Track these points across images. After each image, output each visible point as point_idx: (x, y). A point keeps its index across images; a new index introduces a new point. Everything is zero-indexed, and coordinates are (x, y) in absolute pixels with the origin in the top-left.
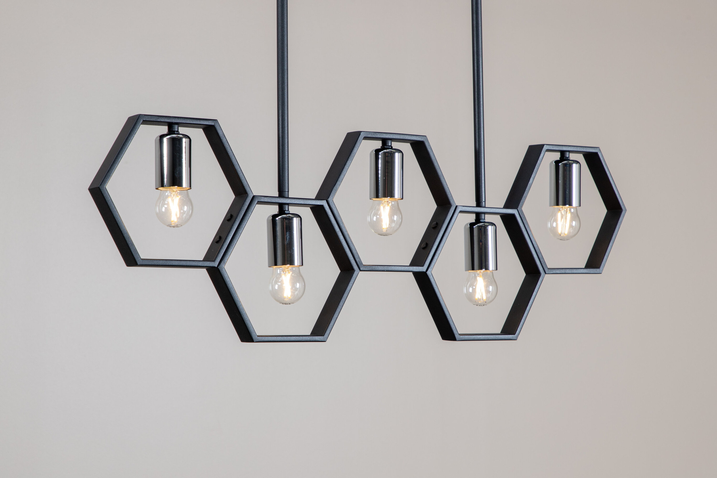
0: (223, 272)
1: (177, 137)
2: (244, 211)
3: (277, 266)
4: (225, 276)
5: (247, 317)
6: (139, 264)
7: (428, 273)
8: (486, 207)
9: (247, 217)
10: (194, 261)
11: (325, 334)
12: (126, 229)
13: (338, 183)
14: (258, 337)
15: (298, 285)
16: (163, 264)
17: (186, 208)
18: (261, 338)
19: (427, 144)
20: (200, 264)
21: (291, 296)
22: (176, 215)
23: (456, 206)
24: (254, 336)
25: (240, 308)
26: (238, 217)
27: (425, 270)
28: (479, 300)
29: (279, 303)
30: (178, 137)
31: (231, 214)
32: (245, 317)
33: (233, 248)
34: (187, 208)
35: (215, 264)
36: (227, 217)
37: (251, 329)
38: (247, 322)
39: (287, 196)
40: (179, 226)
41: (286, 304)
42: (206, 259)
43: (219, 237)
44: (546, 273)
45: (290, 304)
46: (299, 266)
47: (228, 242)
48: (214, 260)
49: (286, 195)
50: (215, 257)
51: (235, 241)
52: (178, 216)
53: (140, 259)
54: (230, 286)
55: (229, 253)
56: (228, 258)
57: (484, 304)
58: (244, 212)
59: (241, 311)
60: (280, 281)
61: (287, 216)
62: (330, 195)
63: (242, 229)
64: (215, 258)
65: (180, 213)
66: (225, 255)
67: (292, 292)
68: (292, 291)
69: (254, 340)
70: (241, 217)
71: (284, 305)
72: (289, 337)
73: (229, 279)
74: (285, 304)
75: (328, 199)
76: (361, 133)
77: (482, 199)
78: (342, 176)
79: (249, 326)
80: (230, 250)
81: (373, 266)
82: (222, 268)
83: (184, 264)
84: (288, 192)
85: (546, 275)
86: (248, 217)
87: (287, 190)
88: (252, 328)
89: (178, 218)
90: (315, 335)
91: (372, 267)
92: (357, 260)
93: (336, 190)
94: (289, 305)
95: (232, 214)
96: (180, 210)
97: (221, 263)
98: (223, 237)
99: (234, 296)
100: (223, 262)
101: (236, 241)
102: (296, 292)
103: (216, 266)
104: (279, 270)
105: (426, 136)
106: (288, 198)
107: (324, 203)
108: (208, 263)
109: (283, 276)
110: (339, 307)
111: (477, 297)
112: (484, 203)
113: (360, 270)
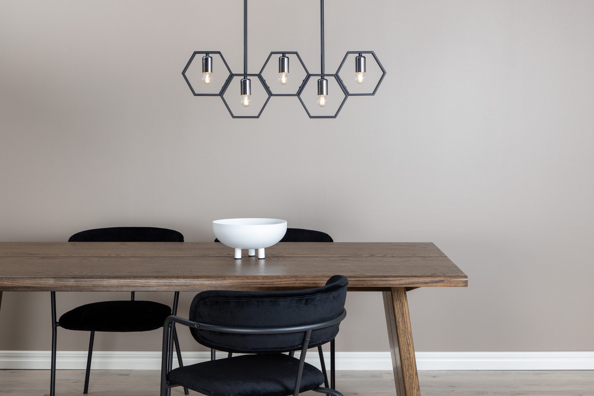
14: (234, 116)
23: (310, 74)
44: (350, 96)
75: (259, 74)
78: (265, 66)
111: (321, 104)
112: (323, 73)
113: (271, 96)
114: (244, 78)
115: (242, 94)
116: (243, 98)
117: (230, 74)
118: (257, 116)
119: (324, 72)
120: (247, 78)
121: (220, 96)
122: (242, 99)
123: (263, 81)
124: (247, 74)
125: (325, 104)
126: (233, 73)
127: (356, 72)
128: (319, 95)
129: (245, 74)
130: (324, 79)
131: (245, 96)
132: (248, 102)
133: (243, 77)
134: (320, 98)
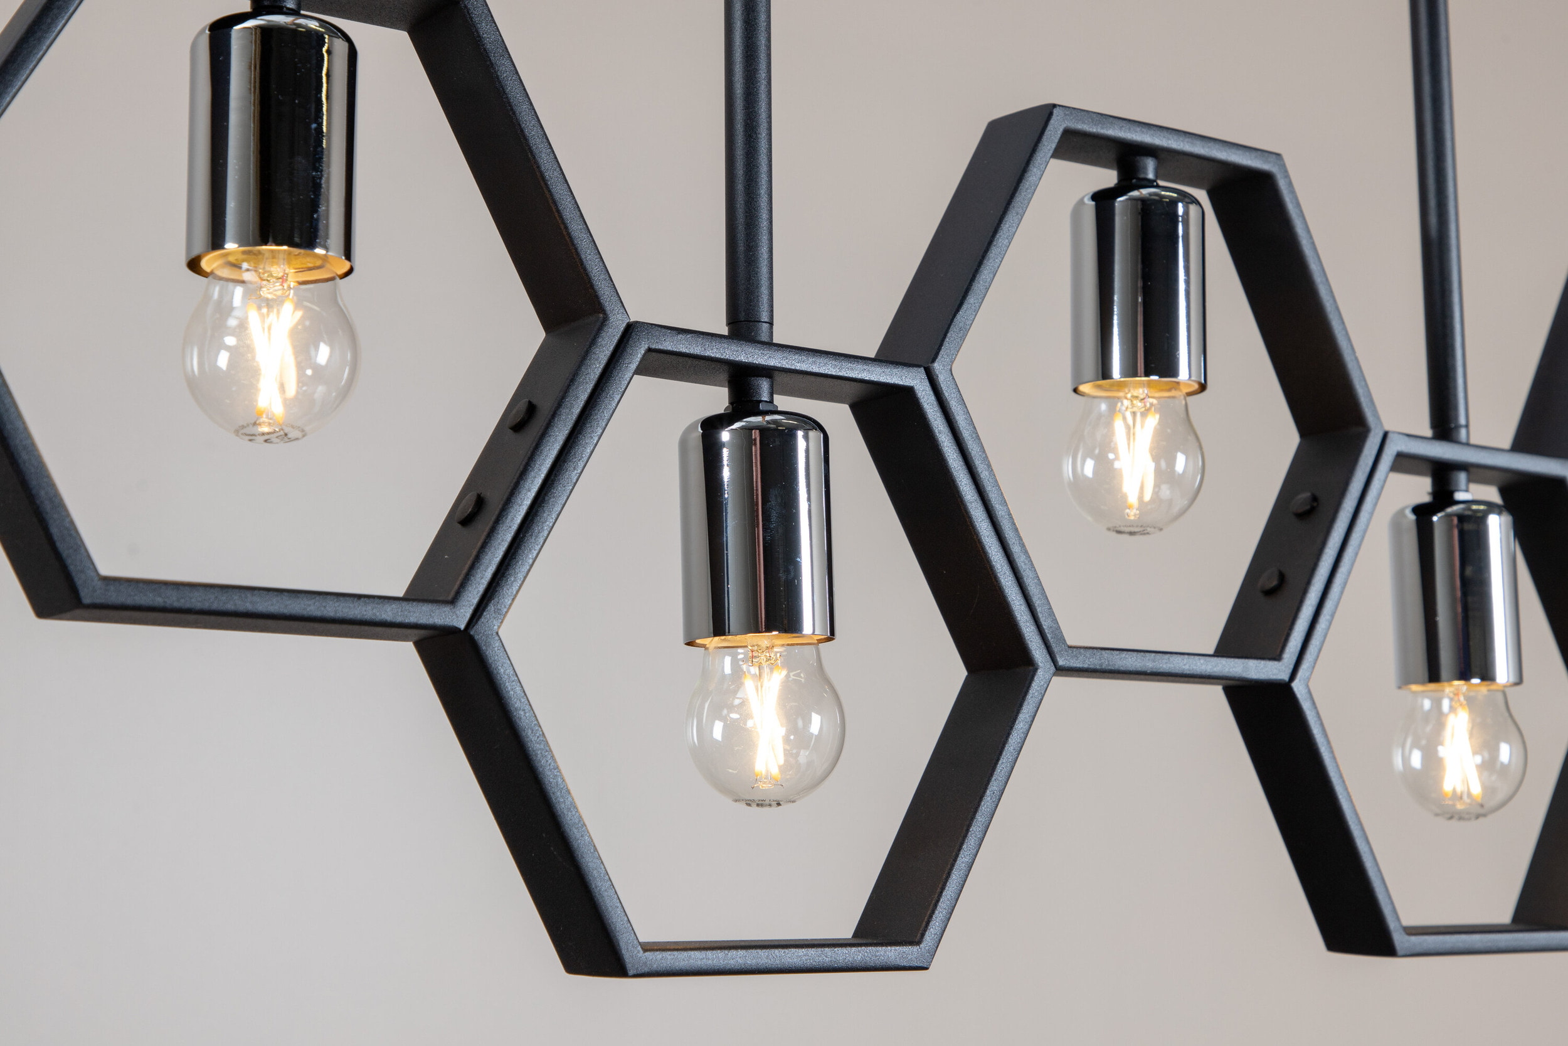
0: (493, 654)
1: (294, 27)
2: (589, 387)
3: (723, 634)
4: (502, 672)
5: (599, 862)
6: (86, 600)
7: (1297, 686)
8: (1473, 441)
9: (601, 414)
10: (359, 597)
11: (923, 935)
12: (26, 429)
13: (971, 300)
14: (645, 950)
15: (816, 723)
16: (206, 606)
17: (323, 354)
18: (659, 955)
19: (1282, 184)
20: (388, 613)
21: (783, 769)
22: (282, 388)
23: (1385, 435)
24: (630, 948)
25: (568, 820)
26: (564, 411)
27: (1284, 676)
28: (1458, 796)
29: (728, 801)
30: (299, 25)
31: (530, 402)
32: (588, 862)
33: (537, 548)
34: (330, 356)
35: (459, 617)
36: (514, 412)
37: (615, 920)
38: (598, 885)
39: (764, 337)
40: (293, 434)
41: (762, 805)
42: (418, 592)
43: (474, 498)
45: (779, 804)
46: (820, 641)
47: (518, 519)
48: (450, 598)
49: (763, 335)
50: (458, 583)
51: (547, 517)
52: (292, 390)
53: (96, 578)
54: (523, 719)
55: (520, 568)
56: (518, 592)
57: (1480, 812)
58: (589, 391)
59: (574, 833)
60: (737, 702)
61: (768, 422)
62: (939, 349)
63: (581, 464)
64: (456, 587)
65: (302, 380)
66: (503, 575)
67: (787, 753)
68: (788, 748)
69: (629, 966)
70: (576, 411)
71: (754, 808)
72: (776, 951)
73: (518, 689)
74: (758, 805)
75: (933, 361)
76: (1055, 111)
77: (1458, 416)
78: (985, 274)
79: (607, 902)
80: (527, 556)
81: (1103, 652)
82: (487, 636)
83: (312, 608)
84: (771, 324)
86: (607, 415)
87: (764, 317)
88: (619, 911)
89: (287, 403)
90: (869, 941)
91: (1098, 653)
92: (1046, 624)
93: (965, 331)
94: (775, 809)
95: (534, 401)
96: (300, 368)
97: (484, 610)
98: (494, 499)
99: (543, 763)
100: (491, 607)
101: (554, 516)
102: (804, 756)
103: (462, 627)
104: (728, 660)
105: (1278, 155)
106: (770, 345)
107: (913, 379)
108: (426, 608)
109: (749, 684)
110: (980, 818)
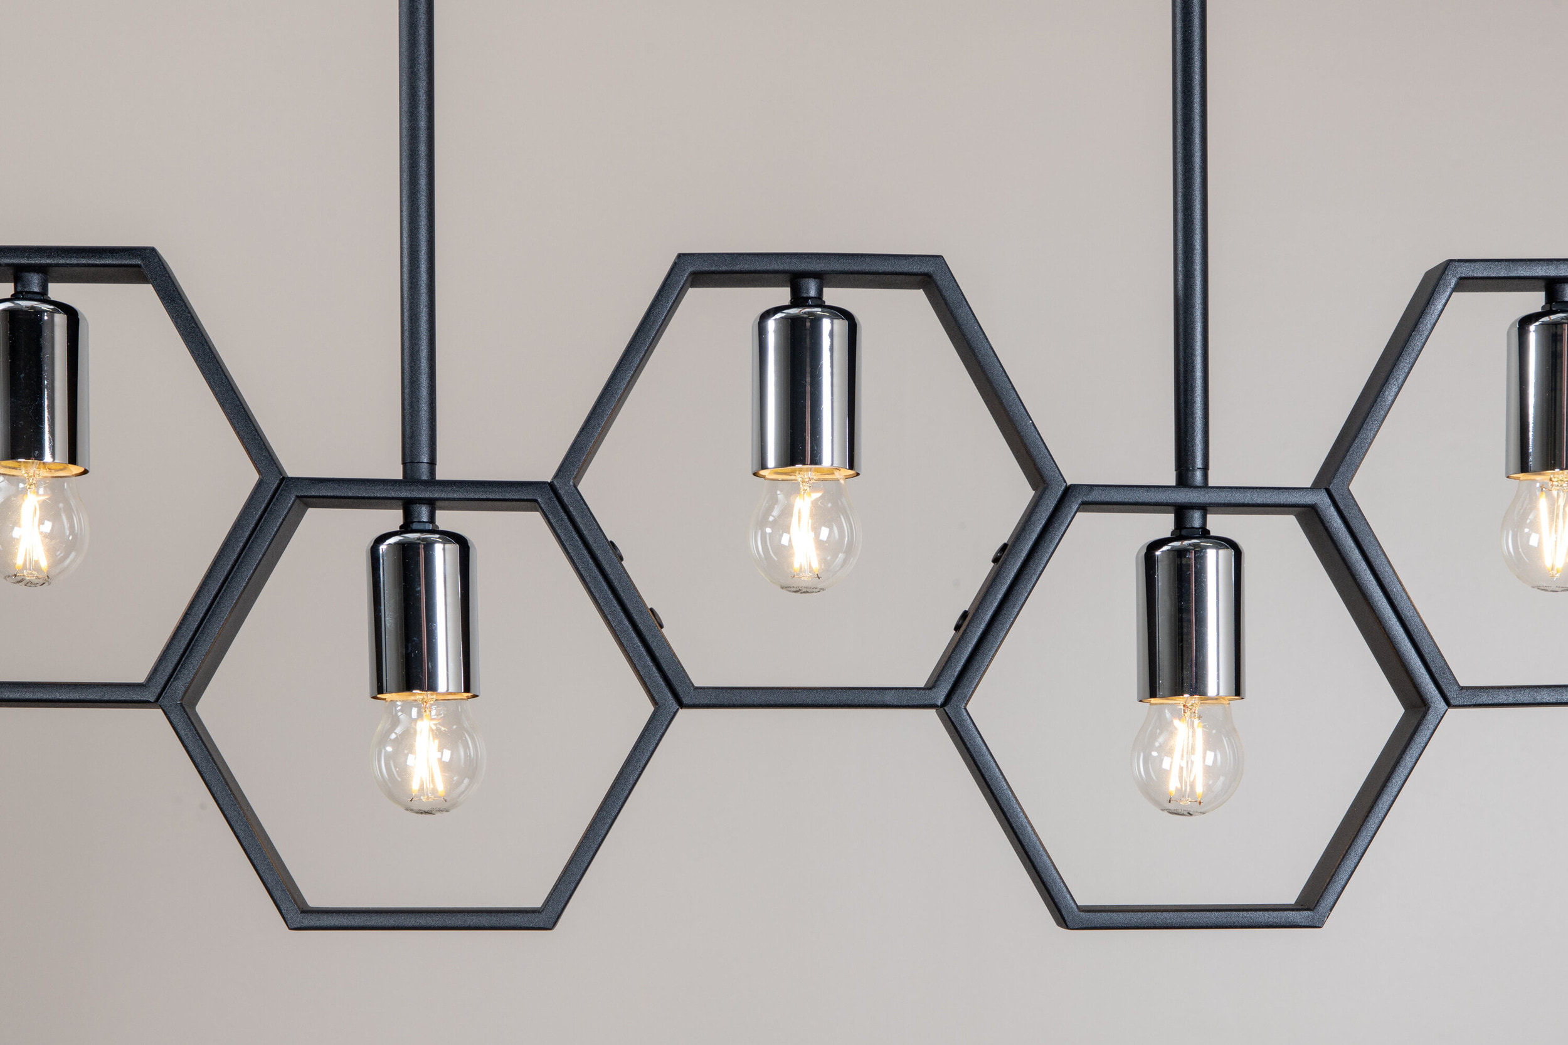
2: (249, 529)
7: (952, 710)
8: (1208, 485)
14: (303, 913)
18: (315, 916)
23: (1068, 488)
24: (289, 911)
27: (939, 702)
28: (1181, 793)
35: (151, 694)
44: (1449, 704)
47: (194, 625)
49: (423, 471)
55: (197, 659)
58: (249, 532)
66: (184, 664)
69: (289, 923)
70: (239, 547)
72: (414, 914)
75: (555, 478)
76: (681, 260)
77: (1194, 458)
80: (202, 650)
81: (728, 692)
82: (170, 706)
85: (1450, 711)
87: (424, 458)
91: (724, 693)
92: (669, 672)
97: (168, 688)
100: (173, 687)
111: (1173, 785)
112: (1198, 475)
113: (682, 705)
114: (406, 528)
115: (380, 688)
116: (396, 722)
117: (260, 485)
118: (538, 904)
119: (1205, 469)
120: (432, 519)
121: (155, 703)
122: (384, 740)
123: (599, 553)
124: (432, 482)
125: (1208, 788)
126: (291, 473)
127: (1524, 468)
128: (1153, 694)
129: (410, 478)
130: (1204, 533)
131: (414, 711)
132: (446, 767)
133: (393, 518)
134: (1164, 726)
